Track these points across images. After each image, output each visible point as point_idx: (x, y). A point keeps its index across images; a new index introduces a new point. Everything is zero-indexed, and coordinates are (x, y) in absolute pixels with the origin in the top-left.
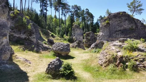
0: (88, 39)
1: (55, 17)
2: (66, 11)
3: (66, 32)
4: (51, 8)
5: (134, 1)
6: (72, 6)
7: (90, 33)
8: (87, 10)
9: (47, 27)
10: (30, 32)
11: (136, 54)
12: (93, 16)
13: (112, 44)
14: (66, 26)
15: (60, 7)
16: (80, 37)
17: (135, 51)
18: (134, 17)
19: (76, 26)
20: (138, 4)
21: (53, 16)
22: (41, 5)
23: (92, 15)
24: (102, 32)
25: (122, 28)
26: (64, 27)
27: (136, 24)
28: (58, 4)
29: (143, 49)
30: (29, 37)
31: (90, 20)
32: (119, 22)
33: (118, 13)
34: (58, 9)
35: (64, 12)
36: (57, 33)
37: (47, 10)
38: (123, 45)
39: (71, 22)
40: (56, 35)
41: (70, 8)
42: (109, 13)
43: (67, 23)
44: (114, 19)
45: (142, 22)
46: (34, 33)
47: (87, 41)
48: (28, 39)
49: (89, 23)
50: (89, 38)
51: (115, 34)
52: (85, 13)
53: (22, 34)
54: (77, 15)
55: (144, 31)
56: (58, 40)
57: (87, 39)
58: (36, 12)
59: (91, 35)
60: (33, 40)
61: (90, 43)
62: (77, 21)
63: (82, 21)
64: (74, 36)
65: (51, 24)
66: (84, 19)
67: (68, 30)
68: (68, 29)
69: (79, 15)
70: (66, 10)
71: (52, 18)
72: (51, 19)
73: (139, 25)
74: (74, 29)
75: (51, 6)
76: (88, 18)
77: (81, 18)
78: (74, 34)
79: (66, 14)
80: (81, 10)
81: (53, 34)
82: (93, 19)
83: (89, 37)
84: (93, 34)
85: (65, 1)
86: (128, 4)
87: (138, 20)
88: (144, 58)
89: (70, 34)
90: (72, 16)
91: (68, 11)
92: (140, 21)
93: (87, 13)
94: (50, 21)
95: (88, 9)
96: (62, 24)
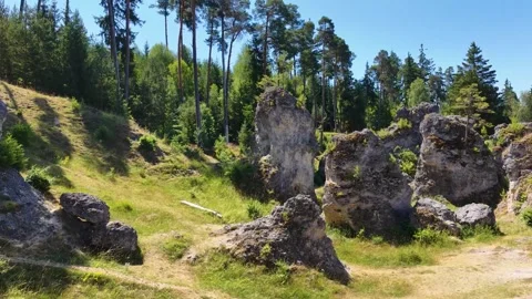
0: (351, 178)
6: (259, 3)
7: (358, 140)
8: (327, 25)
12: (349, 54)
14: (231, 95)
16: (298, 156)
19: (275, 94)
23: (346, 47)
39: (253, 76)
40: (169, 142)
41: (249, 11)
43: (237, 83)
47: (343, 187)
50: (357, 170)
52: (318, 38)
54: (280, 43)
56: (174, 173)
57: (341, 176)
61: (362, 199)
62: (281, 70)
63: (303, 73)
64: (267, 151)
66: (310, 64)
67: (242, 115)
68: (238, 107)
69: (288, 44)
70: (228, 20)
71: (163, 59)
72: (160, 62)
74: (262, 112)
75: (164, 5)
78: (265, 138)
79: (228, 41)
80: (297, 23)
81: (152, 137)
82: (349, 65)
83: (357, 168)
89: (246, 132)
90: (256, 51)
91: (240, 28)
93: (323, 35)
95: (329, 21)
96: (214, 87)
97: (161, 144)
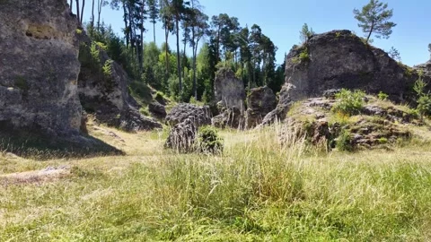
0: (258, 107)
1: (166, 47)
2: (197, 33)
3: (198, 89)
4: (154, 22)
5: (372, 2)
6: (214, 17)
7: (262, 91)
8: (257, 30)
9: (143, 76)
10: (109, 81)
11: (355, 119)
12: (273, 47)
13: (308, 104)
14: (196, 74)
15: (178, 19)
16: (236, 101)
17: (356, 113)
18: (372, 44)
19: (224, 71)
20: (381, 12)
21: (159, 45)
22: (126, 15)
23: (271, 43)
24: (292, 82)
25: (341, 71)
26: (189, 76)
27: (375, 60)
28: (173, 12)
29: (373, 109)
30: (106, 94)
31: (264, 57)
32: (332, 55)
33: (329, 34)
34: (173, 25)
35: (191, 34)
36: (173, 93)
37: (143, 30)
38: (331, 104)
39: (211, 62)
40: (169, 96)
41: (208, 23)
42: (308, 34)
43: (200, 66)
44: (319, 49)
45: (389, 55)
46: (117, 85)
47: (254, 111)
48: (104, 99)
49: (261, 65)
50: (260, 103)
51: (323, 86)
52: (251, 38)
53: (88, 87)
54: (227, 42)
55: (395, 77)
57: (253, 106)
58: (112, 34)
59: (266, 95)
60: (115, 101)
62: (227, 59)
63: (242, 60)
64: (220, 99)
65: (154, 67)
66: (246, 54)
67: (203, 86)
68: (201, 81)
69: (232, 43)
70: (196, 28)
71: (155, 52)
72: (153, 54)
73: (383, 63)
74: (218, 80)
75: (153, 16)
76: (257, 51)
77: (238, 50)
78: (219, 93)
79: (195, 40)
80: (238, 29)
81: (161, 93)
82: (274, 54)
84: (270, 93)
85: (195, 2)
86: (355, 11)
87: (380, 51)
88: (371, 127)
89: (206, 95)
90: (212, 46)
91: (203, 33)
92: (386, 54)
93: (254, 36)
94: (152, 59)
95: (258, 27)
96: (186, 69)
97: (164, 97)
